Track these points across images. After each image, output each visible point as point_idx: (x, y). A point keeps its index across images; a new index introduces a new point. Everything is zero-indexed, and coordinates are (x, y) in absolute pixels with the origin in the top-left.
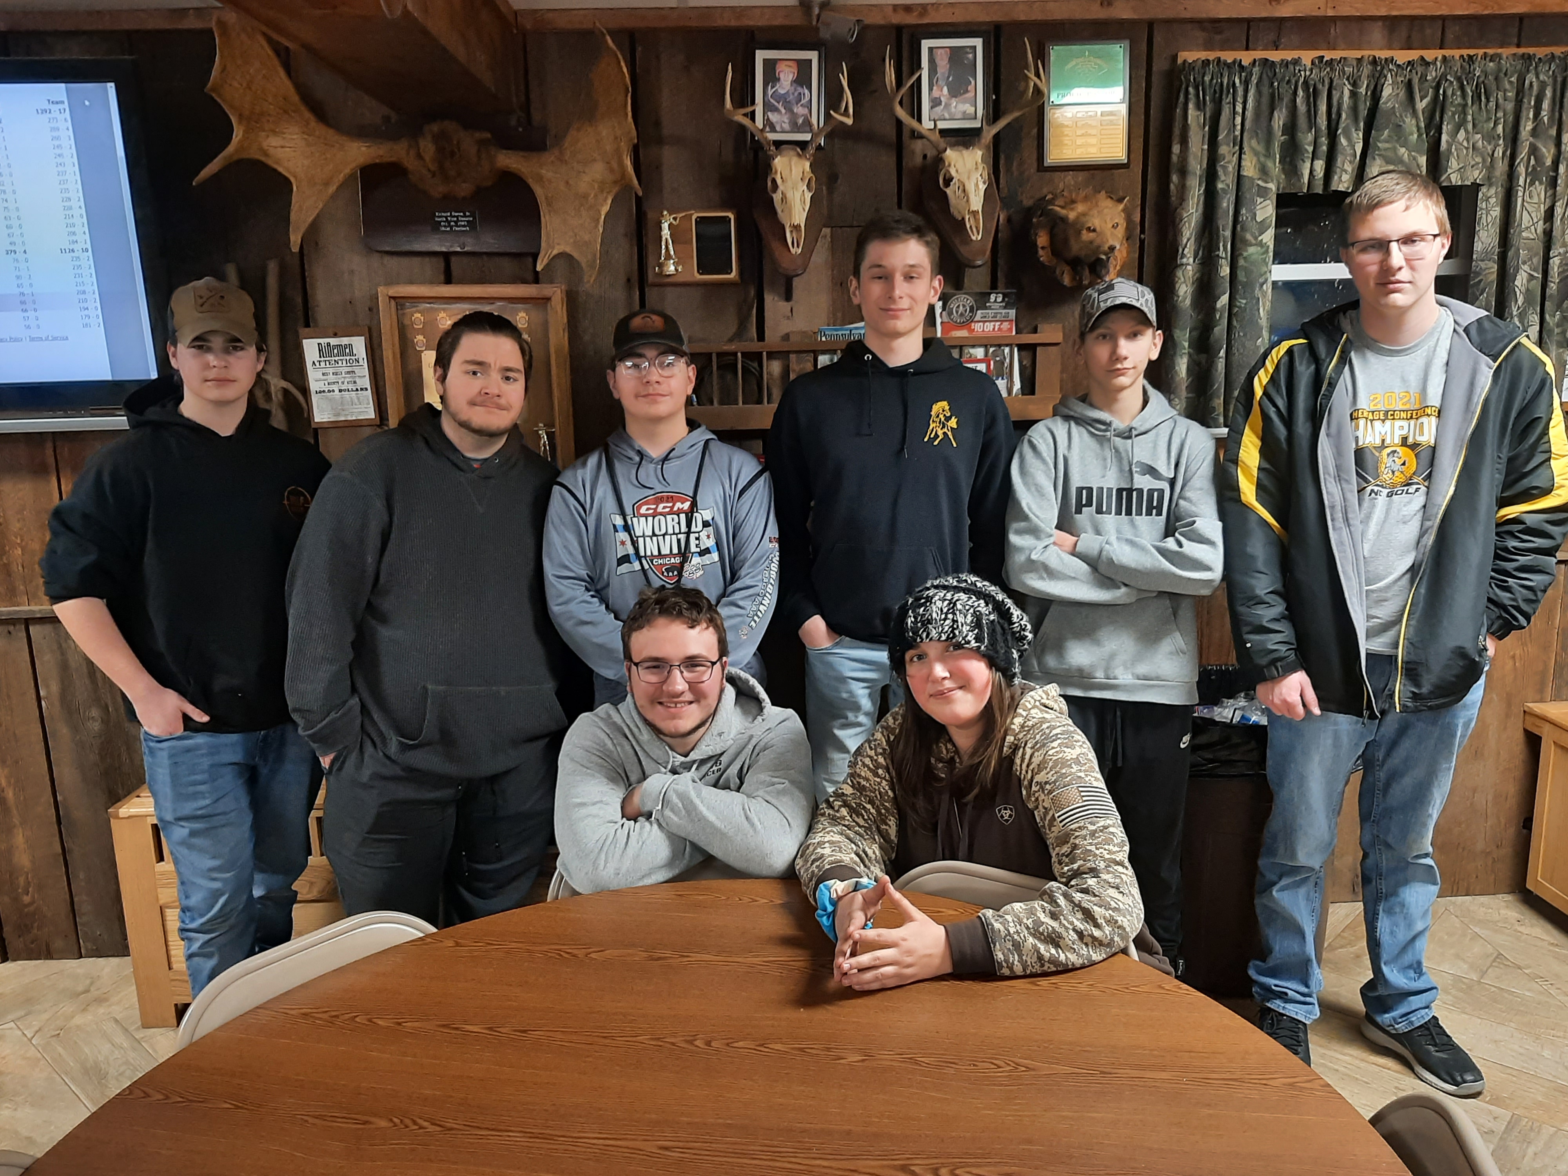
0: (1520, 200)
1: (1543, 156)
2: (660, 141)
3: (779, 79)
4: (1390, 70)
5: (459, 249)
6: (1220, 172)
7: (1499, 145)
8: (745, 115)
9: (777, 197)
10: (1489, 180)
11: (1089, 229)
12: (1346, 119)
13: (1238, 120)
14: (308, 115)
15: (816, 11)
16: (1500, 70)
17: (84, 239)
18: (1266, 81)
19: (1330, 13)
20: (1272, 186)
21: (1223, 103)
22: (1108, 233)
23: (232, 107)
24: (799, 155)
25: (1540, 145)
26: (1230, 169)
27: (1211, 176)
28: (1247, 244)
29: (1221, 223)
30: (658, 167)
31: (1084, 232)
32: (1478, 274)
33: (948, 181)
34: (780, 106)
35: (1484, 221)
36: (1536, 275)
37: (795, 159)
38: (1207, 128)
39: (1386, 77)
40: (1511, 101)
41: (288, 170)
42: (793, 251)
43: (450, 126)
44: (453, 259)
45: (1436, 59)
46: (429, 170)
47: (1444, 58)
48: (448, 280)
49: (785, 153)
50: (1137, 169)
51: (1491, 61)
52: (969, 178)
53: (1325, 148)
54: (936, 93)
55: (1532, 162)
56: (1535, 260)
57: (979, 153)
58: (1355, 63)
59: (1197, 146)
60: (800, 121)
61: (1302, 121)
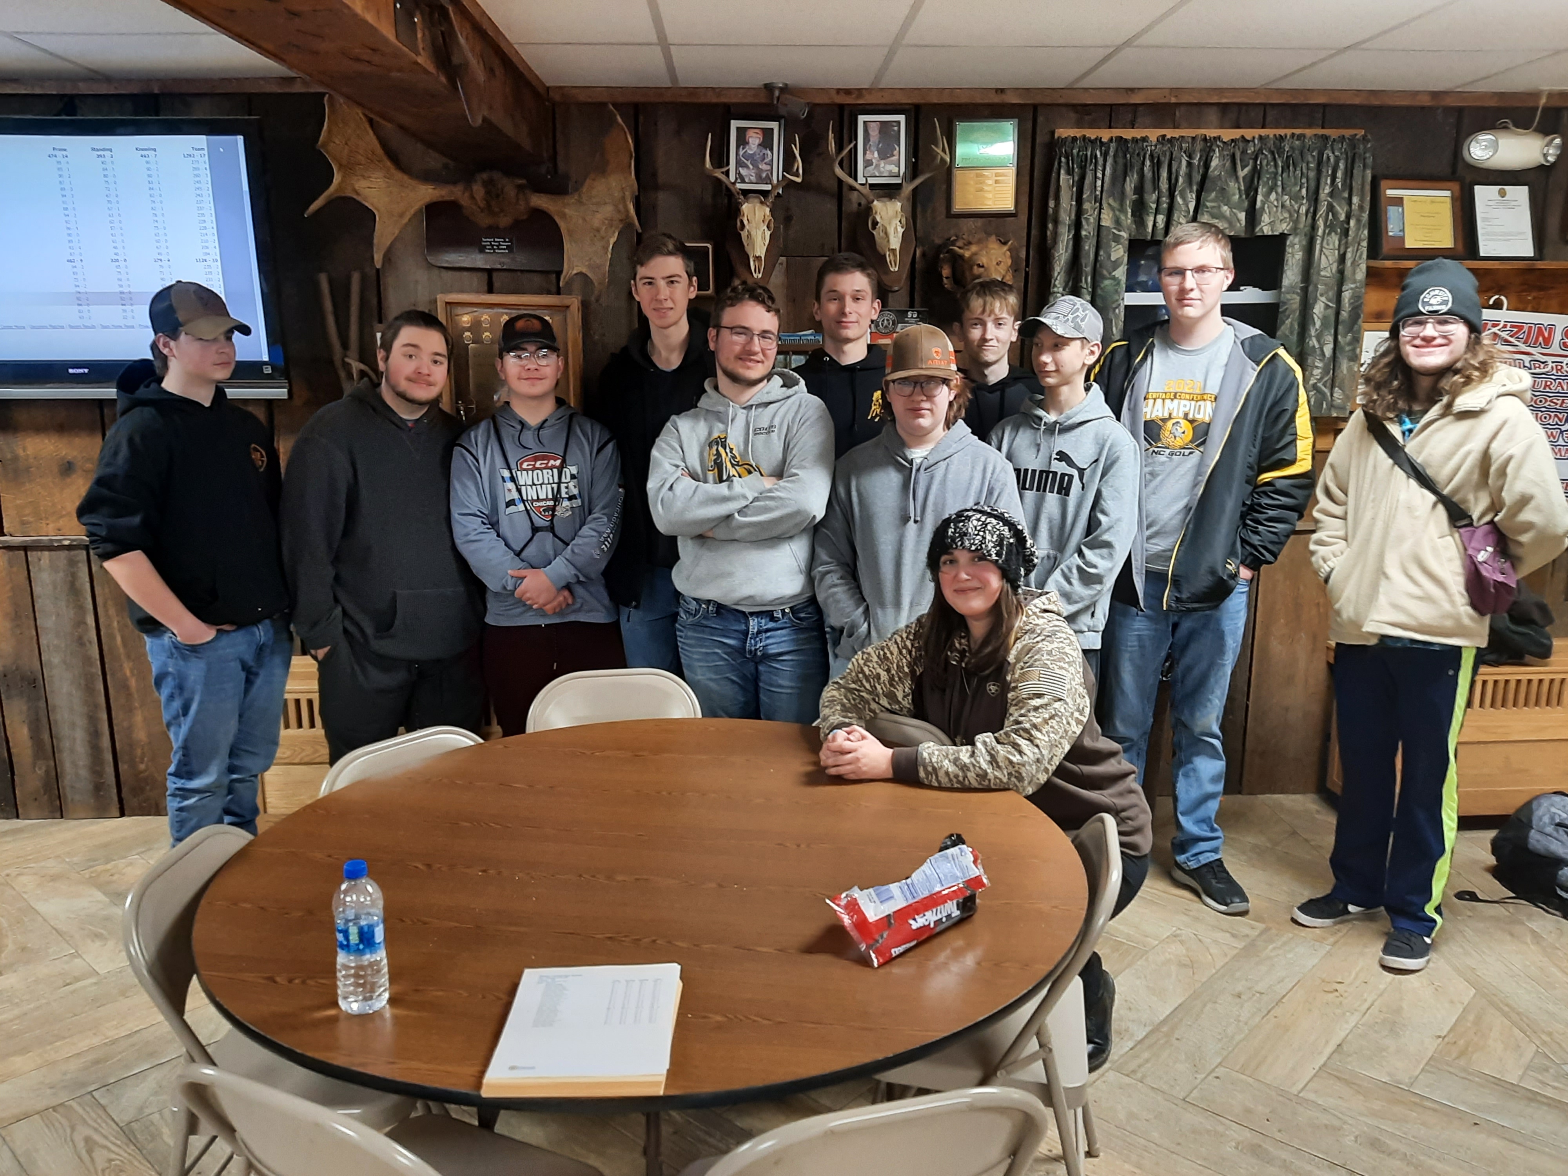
0: (1318, 247)
1: (1337, 212)
2: (656, 187)
3: (748, 143)
4: (1218, 146)
5: (499, 267)
6: (1084, 223)
7: (1302, 204)
8: (723, 173)
9: (744, 234)
10: (1295, 230)
11: (979, 266)
12: (1184, 182)
13: (1099, 183)
14: (389, 163)
15: (777, 93)
16: (1304, 147)
17: (215, 253)
18: (1120, 154)
19: (1173, 100)
20: (1124, 234)
21: (1087, 170)
22: (993, 269)
23: (334, 159)
24: (762, 203)
25: (1335, 204)
26: (1092, 220)
27: (1077, 225)
28: (1104, 278)
29: (1083, 262)
30: (654, 207)
31: (975, 267)
32: (1285, 303)
33: (875, 223)
34: (748, 163)
35: (1290, 262)
36: (1331, 304)
37: (758, 205)
38: (1075, 189)
39: (1214, 151)
40: (1312, 170)
41: (372, 204)
42: (755, 276)
43: (497, 175)
44: (495, 275)
45: (1254, 138)
46: (479, 207)
47: (1261, 137)
48: (490, 290)
49: (751, 200)
50: (1023, 218)
51: (1298, 139)
52: (890, 224)
53: (1165, 205)
54: (869, 156)
55: (1330, 217)
56: (1330, 294)
57: (899, 204)
58: (1190, 140)
59: (1067, 202)
60: (764, 175)
61: (1148, 186)
